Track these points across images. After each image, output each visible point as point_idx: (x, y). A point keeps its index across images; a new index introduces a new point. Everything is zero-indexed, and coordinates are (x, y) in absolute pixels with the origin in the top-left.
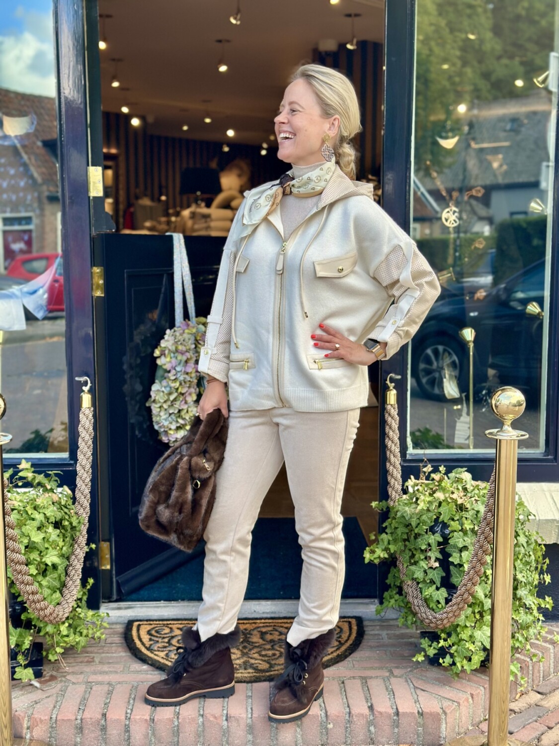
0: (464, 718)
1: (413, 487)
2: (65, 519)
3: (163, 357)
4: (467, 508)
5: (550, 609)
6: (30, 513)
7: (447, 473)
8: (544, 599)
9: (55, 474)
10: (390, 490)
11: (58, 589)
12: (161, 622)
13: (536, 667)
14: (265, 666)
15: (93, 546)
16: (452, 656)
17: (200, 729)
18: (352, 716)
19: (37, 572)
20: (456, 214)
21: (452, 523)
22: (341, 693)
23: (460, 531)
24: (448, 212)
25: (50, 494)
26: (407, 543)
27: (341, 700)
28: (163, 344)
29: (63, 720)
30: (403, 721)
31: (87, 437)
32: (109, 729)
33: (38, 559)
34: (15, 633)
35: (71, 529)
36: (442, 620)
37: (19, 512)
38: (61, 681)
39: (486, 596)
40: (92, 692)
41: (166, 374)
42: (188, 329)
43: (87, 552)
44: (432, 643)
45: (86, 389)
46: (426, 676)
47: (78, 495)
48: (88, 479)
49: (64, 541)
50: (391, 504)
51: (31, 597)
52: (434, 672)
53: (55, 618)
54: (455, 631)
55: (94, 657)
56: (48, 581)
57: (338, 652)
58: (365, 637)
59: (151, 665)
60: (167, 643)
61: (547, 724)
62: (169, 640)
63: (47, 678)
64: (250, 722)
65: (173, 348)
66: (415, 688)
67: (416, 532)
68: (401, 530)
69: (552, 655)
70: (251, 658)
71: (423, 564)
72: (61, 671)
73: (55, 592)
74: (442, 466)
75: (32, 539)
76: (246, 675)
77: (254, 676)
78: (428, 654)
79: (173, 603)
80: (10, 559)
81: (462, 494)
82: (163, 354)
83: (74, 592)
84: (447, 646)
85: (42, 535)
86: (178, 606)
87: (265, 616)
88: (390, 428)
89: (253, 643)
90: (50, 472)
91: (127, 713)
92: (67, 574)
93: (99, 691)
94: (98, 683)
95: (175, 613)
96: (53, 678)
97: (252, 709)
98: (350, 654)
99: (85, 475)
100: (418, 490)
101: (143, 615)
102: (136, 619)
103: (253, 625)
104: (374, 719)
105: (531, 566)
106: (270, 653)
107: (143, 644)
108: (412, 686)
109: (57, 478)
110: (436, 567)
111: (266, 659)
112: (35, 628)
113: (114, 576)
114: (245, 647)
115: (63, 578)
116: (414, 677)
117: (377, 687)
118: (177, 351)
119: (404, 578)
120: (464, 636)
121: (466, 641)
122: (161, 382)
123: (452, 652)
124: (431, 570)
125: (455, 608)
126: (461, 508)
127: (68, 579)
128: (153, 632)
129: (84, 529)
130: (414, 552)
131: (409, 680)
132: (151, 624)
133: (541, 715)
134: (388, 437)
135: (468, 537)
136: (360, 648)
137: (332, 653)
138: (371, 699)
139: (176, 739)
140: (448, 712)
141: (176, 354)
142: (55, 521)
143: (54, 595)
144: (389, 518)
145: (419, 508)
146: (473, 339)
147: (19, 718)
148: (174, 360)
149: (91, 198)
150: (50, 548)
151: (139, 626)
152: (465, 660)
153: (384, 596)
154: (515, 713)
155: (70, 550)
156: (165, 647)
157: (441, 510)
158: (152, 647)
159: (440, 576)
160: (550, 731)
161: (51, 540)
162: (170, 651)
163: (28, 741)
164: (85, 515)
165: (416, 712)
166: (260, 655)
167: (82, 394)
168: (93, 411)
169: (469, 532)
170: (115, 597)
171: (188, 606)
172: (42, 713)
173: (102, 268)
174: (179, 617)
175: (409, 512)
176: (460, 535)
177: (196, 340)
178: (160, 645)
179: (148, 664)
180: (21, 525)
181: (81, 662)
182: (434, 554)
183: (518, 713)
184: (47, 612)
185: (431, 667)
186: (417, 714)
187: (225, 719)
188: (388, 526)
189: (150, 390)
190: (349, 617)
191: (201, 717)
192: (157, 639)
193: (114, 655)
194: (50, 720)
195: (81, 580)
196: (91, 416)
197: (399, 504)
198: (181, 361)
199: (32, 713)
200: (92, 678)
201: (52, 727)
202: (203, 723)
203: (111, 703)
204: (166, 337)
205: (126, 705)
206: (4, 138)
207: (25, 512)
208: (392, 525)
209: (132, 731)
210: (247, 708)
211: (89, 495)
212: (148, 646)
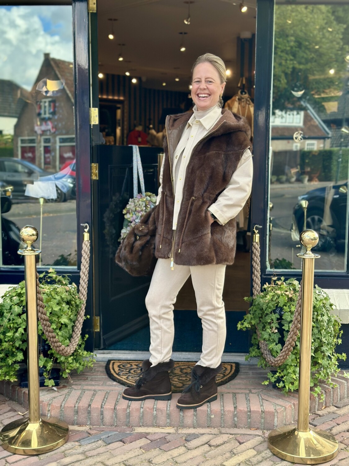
0: (288, 416)
2: (72, 300)
3: (128, 214)
4: (294, 300)
5: (345, 360)
6: (53, 295)
7: (284, 281)
8: (341, 354)
9: (68, 276)
10: (254, 290)
11: (68, 338)
12: (126, 361)
13: (336, 393)
14: (181, 385)
15: (88, 317)
16: (284, 382)
17: (141, 415)
18: (225, 411)
19: (56, 327)
20: (302, 135)
21: (285, 307)
22: (220, 400)
23: (289, 312)
24: (297, 134)
25: (65, 287)
26: (261, 319)
27: (220, 404)
28: (128, 207)
29: (68, 407)
30: (253, 415)
31: (86, 257)
32: (92, 412)
33: (57, 320)
34: (43, 360)
35: (76, 306)
36: (277, 361)
37: (47, 294)
38: (69, 388)
40: (85, 394)
41: (129, 224)
42: (141, 198)
43: (84, 320)
44: (273, 375)
45: (86, 230)
46: (270, 394)
47: (80, 288)
48: (86, 280)
49: (71, 312)
50: (254, 297)
51: (52, 339)
52: (275, 392)
53: (65, 352)
54: (285, 368)
55: (88, 378)
56: (62, 333)
57: (222, 380)
58: (239, 373)
59: (118, 382)
60: (128, 372)
61: (337, 423)
62: (129, 371)
63: (61, 386)
64: (169, 412)
65: (134, 209)
67: (266, 313)
68: (258, 312)
69: (346, 387)
70: (173, 381)
71: (269, 331)
72: (69, 383)
73: (66, 339)
74: (283, 277)
75: (54, 309)
78: (271, 381)
79: (134, 352)
80: (40, 317)
81: (292, 292)
82: (128, 212)
84: (281, 376)
85: (59, 307)
86: (136, 353)
87: (184, 360)
88: (255, 255)
89: (175, 373)
90: (65, 275)
91: (102, 405)
92: (73, 331)
93: (88, 394)
94: (88, 390)
95: (134, 357)
96: (64, 387)
97: (170, 405)
98: (229, 381)
99: (85, 277)
101: (116, 357)
102: (112, 359)
103: (178, 364)
104: (237, 414)
105: (331, 334)
106: (184, 379)
107: (115, 372)
108: (261, 398)
109: (69, 278)
110: (276, 332)
111: (181, 381)
112: (54, 357)
113: (102, 336)
115: (71, 332)
116: (263, 394)
117: (241, 398)
118: (136, 210)
119: (259, 339)
120: (290, 370)
121: (291, 374)
122: (126, 228)
123: (283, 379)
124: (273, 334)
125: (284, 353)
126: (291, 300)
127: (74, 333)
128: (121, 366)
129: (83, 307)
130: (265, 325)
131: (259, 395)
132: (120, 362)
133: (334, 418)
134: (254, 260)
136: (236, 379)
137: (219, 380)
138: (236, 403)
139: (128, 420)
140: (279, 411)
141: (136, 213)
142: (67, 301)
143: (66, 341)
144: (252, 305)
146: (306, 207)
147: (44, 405)
148: (134, 216)
149: (92, 125)
150: (63, 315)
151: (114, 363)
152: (290, 384)
153: (250, 350)
154: (320, 416)
155: (75, 318)
156: (127, 374)
157: (279, 300)
158: (119, 374)
159: (278, 338)
160: (338, 426)
161: (64, 311)
162: (129, 376)
163: (49, 417)
164: (84, 299)
165: (260, 410)
166: (179, 380)
167: (84, 233)
168: (90, 242)
171: (141, 353)
172: (56, 403)
173: (98, 164)
174: (137, 359)
175: (262, 302)
176: (289, 314)
177: (146, 205)
178: (124, 372)
179: (117, 382)
180: (48, 301)
181: (81, 380)
182: (275, 325)
183: (322, 416)
184: (61, 348)
185: (273, 389)
186: (261, 412)
187: (155, 410)
188: (252, 310)
189: (120, 232)
190: (231, 363)
191: (142, 409)
192: (123, 370)
193: (99, 377)
194: (61, 407)
195: (81, 334)
196: (88, 245)
197: (257, 298)
198: (138, 216)
199: (52, 403)
200: (85, 387)
201: (62, 411)
202: (143, 412)
203: (94, 399)
204: (130, 203)
205: (102, 401)
206: (47, 92)
207: (51, 294)
208: (254, 309)
209: (104, 415)
210: (167, 405)
211: (86, 289)
212: (117, 373)
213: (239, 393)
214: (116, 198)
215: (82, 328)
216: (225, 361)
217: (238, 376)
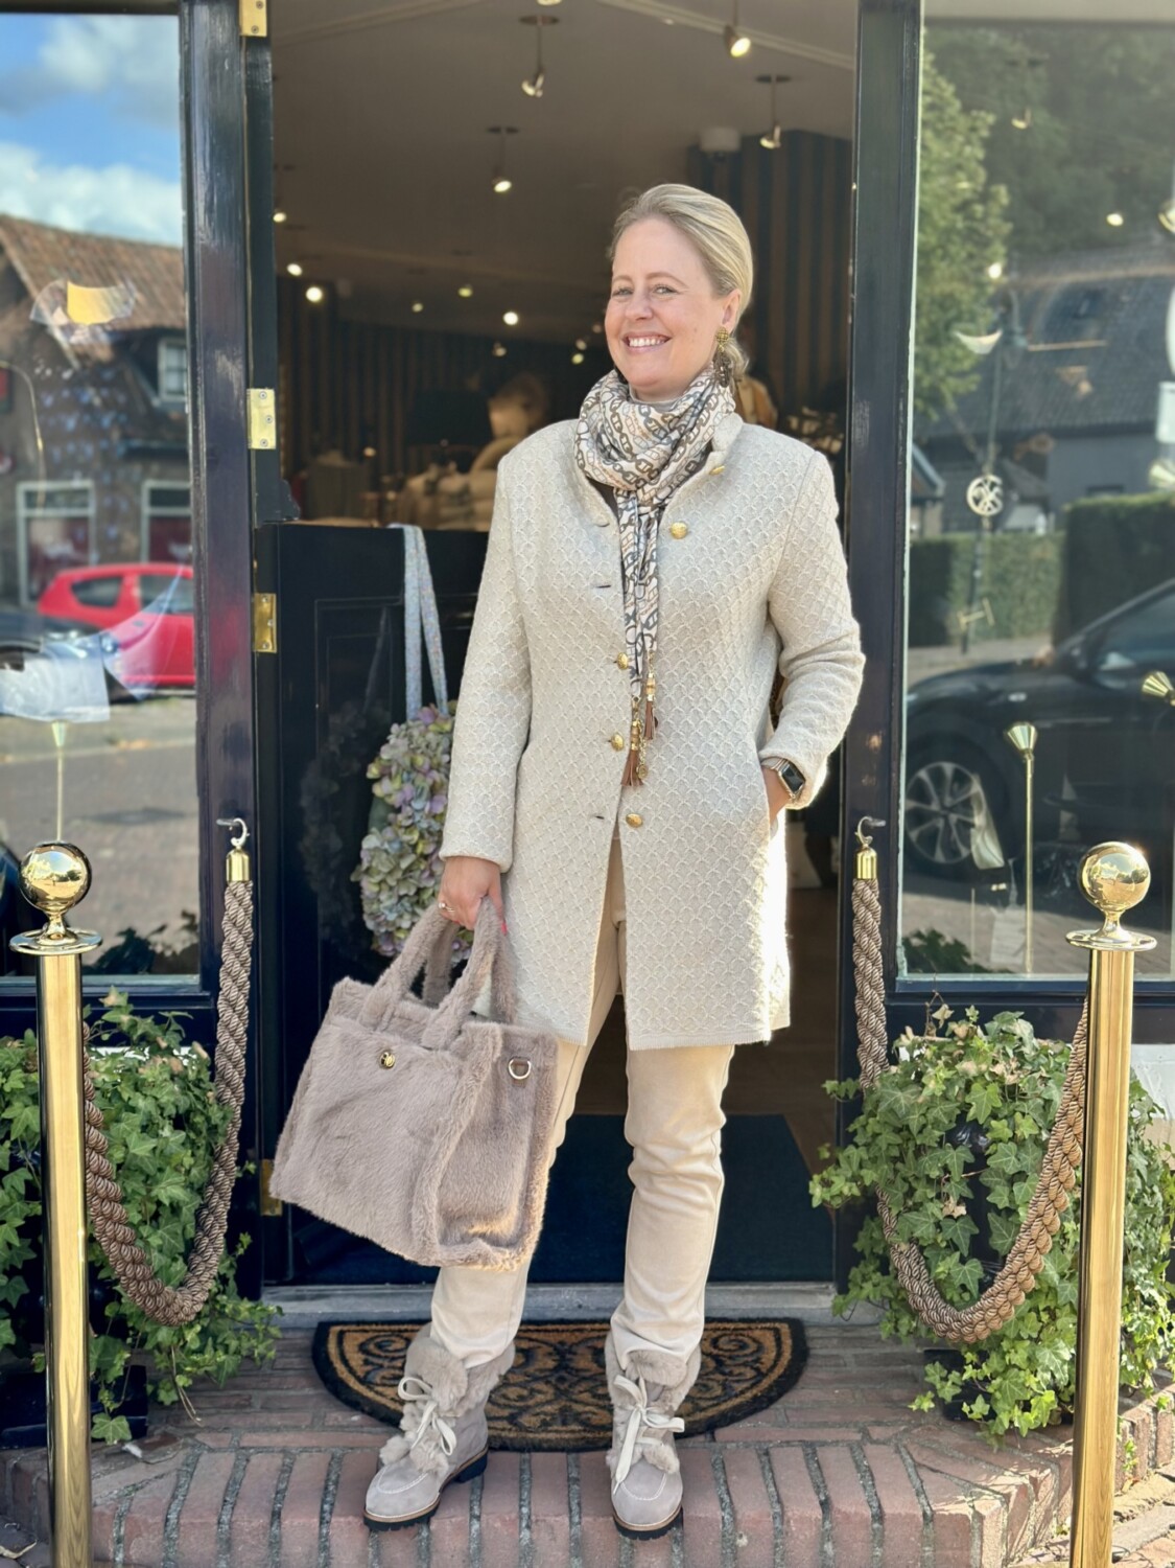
1: (910, 1049)
2: (196, 1111)
3: (386, 781)
4: (1025, 1094)
6: (125, 1096)
7: (981, 1022)
9: (176, 1018)
10: (862, 1056)
11: (180, 1254)
12: (386, 1327)
14: (604, 1418)
15: (250, 1167)
17: (474, 1546)
18: (789, 1522)
19: (140, 1217)
20: (997, 490)
21: (994, 1123)
22: (764, 1474)
23: (1010, 1140)
24: (980, 485)
25: (165, 1059)
26: (899, 1165)
27: (764, 1490)
28: (386, 753)
29: (192, 1523)
30: (893, 1532)
31: (240, 943)
32: (286, 1543)
34: (99, 1344)
35: (209, 1129)
36: (972, 1324)
37: (105, 1095)
38: (185, 1445)
39: (1062, 1276)
40: (250, 1468)
41: (392, 816)
42: (433, 722)
43: (237, 1179)
44: (949, 1372)
45: (237, 842)
46: (937, 1442)
47: (221, 1062)
48: (241, 1030)
49: (193, 1155)
50: (864, 1083)
51: (128, 1270)
52: (953, 1436)
53: (176, 1313)
54: (998, 1347)
55: (250, 1398)
56: (161, 1238)
57: (756, 1391)
58: (811, 1361)
59: (371, 1414)
63: (156, 1439)
64: (578, 1532)
65: (407, 762)
66: (917, 1466)
67: (918, 1142)
68: (888, 1137)
70: (576, 1402)
71: (934, 1208)
72: (187, 1423)
73: (175, 1260)
74: (973, 1007)
75: (132, 1151)
76: (567, 1436)
77: (583, 1438)
78: (940, 1395)
79: (411, 1289)
80: (92, 1189)
81: (1014, 1065)
82: (385, 773)
83: (214, 1260)
84: (981, 1378)
85: (151, 1143)
86: (421, 1294)
88: (864, 928)
89: (578, 1370)
90: (166, 1014)
91: (322, 1511)
92: (199, 1226)
93: (265, 1466)
94: (260, 1450)
95: (415, 1309)
96: (168, 1439)
97: (579, 1504)
98: (780, 1395)
99: (235, 1020)
100: (921, 1056)
101: (350, 1311)
102: (334, 1319)
103: (577, 1334)
104: (832, 1529)
105: (1154, 1216)
107: (351, 1371)
108: (910, 1461)
109: (179, 1027)
110: (962, 1216)
112: (135, 1334)
113: (290, 1232)
114: (562, 1379)
115: (191, 1232)
116: (913, 1443)
117: (837, 1463)
118: (413, 767)
119: (893, 1239)
120: (1018, 1357)
121: (1020, 1369)
122: (381, 831)
123: (990, 1390)
124: (950, 1222)
125: (1000, 1299)
126: (1011, 1093)
127: (201, 1234)
128: (371, 1347)
129: (233, 1132)
130: (914, 1185)
131: (902, 1449)
132: (366, 1331)
134: (859, 946)
135: (1027, 1153)
136: (800, 1384)
137: (742, 1392)
138: (826, 1487)
140: (985, 1514)
141: (412, 775)
142: (177, 1114)
143: (173, 1266)
144: (862, 1114)
145: (926, 1092)
146: (1031, 747)
147: (105, 1521)
148: (407, 787)
149: (253, 452)
150: (168, 1169)
151: (341, 1334)
152: (1017, 1407)
153: (850, 1277)
154: (1122, 1519)
155: (205, 1175)
157: (971, 1097)
159: (968, 1235)
161: (168, 1152)
164: (236, 1106)
165: (920, 1514)
166: (594, 1396)
167: (232, 853)
168: (253, 888)
169: (1030, 1144)
170: (291, 1274)
172: (147, 1510)
173: (274, 597)
175: (903, 1101)
176: (1010, 1149)
178: (385, 1373)
179: (363, 1411)
180: (110, 1121)
181: (227, 1407)
182: (957, 1187)
183: (1128, 1518)
184: (161, 1301)
185: (948, 1423)
186: (921, 1519)
187: (524, 1525)
188: (860, 1131)
189: (360, 848)
190: (775, 1320)
191: (475, 1521)
192: (380, 1361)
193: (292, 1393)
194: (166, 1526)
195: (226, 1236)
196: (248, 899)
197: (883, 1085)
198: (423, 789)
199: (129, 1510)
200: (249, 1439)
201: (169, 1539)
202: (480, 1534)
203: (290, 1489)
204: (392, 739)
205: (320, 1494)
206: (69, 329)
207: (117, 1094)
208: (869, 1129)
209: (333, 1550)
210: (569, 1503)
211: (243, 1063)
212: (361, 1374)
213: (824, 1444)
214: (344, 721)
215: (229, 1213)
216: (752, 1315)
217: (809, 1373)
